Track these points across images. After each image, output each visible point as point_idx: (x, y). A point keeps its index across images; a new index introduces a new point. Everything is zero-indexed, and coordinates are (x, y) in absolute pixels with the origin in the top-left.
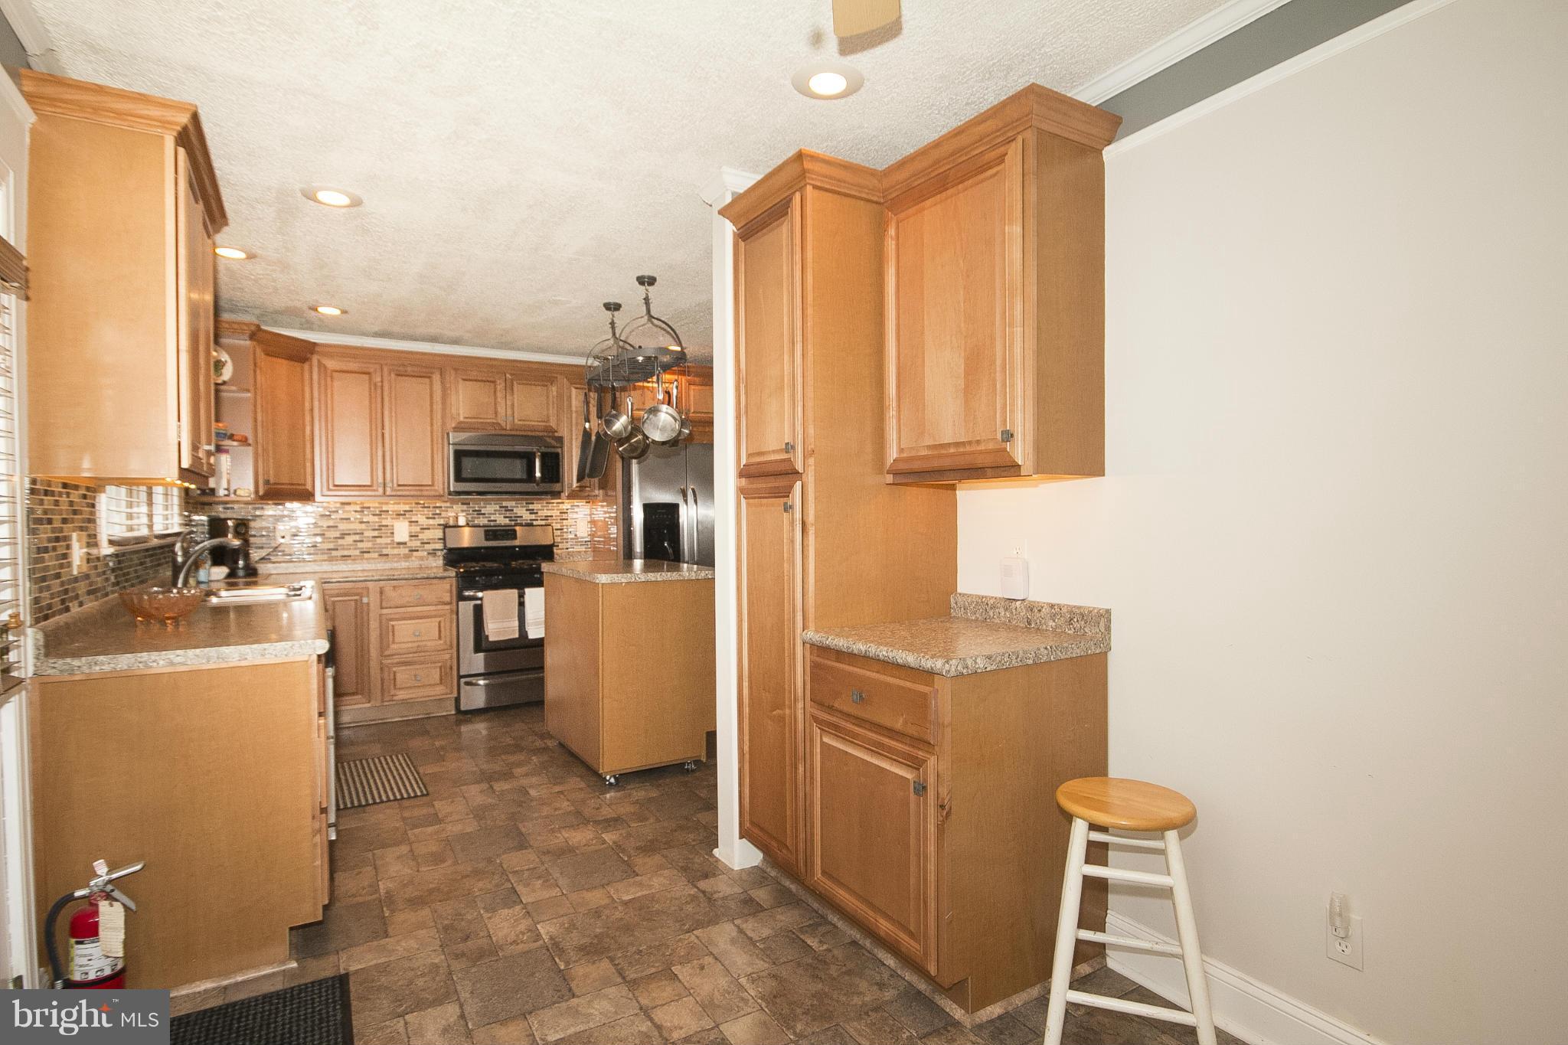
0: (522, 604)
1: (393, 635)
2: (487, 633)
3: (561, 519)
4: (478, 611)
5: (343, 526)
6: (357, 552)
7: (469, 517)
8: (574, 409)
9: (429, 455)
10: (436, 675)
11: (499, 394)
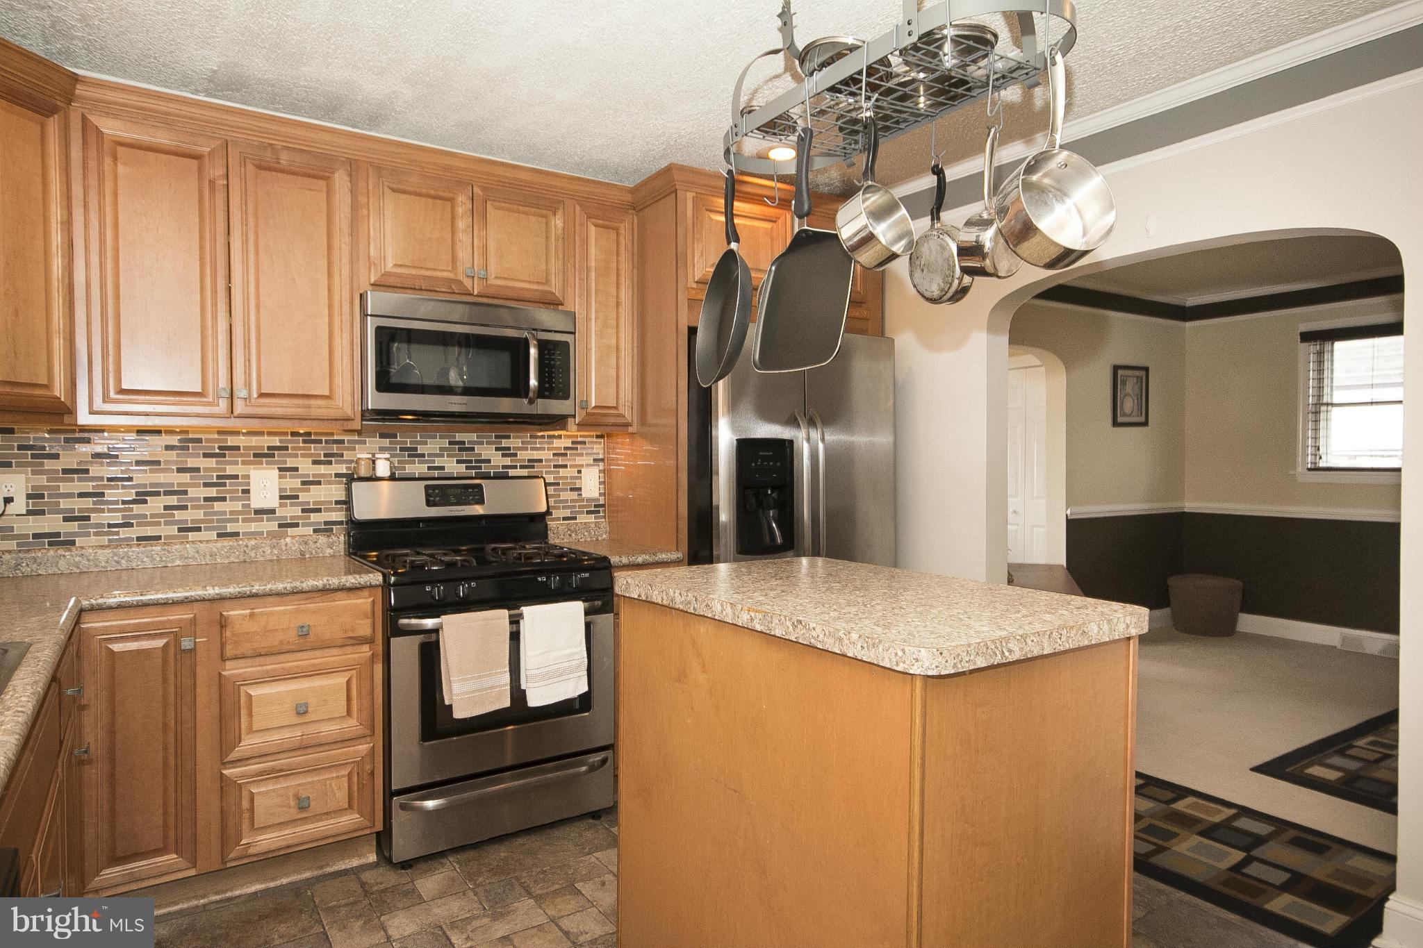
0: (515, 637)
1: (250, 715)
2: (447, 702)
3: (555, 466)
4: (430, 654)
5: (144, 477)
6: (174, 530)
7: (395, 460)
8: (593, 264)
9: (325, 336)
10: (340, 794)
11: (461, 224)
